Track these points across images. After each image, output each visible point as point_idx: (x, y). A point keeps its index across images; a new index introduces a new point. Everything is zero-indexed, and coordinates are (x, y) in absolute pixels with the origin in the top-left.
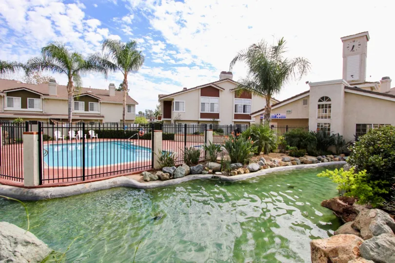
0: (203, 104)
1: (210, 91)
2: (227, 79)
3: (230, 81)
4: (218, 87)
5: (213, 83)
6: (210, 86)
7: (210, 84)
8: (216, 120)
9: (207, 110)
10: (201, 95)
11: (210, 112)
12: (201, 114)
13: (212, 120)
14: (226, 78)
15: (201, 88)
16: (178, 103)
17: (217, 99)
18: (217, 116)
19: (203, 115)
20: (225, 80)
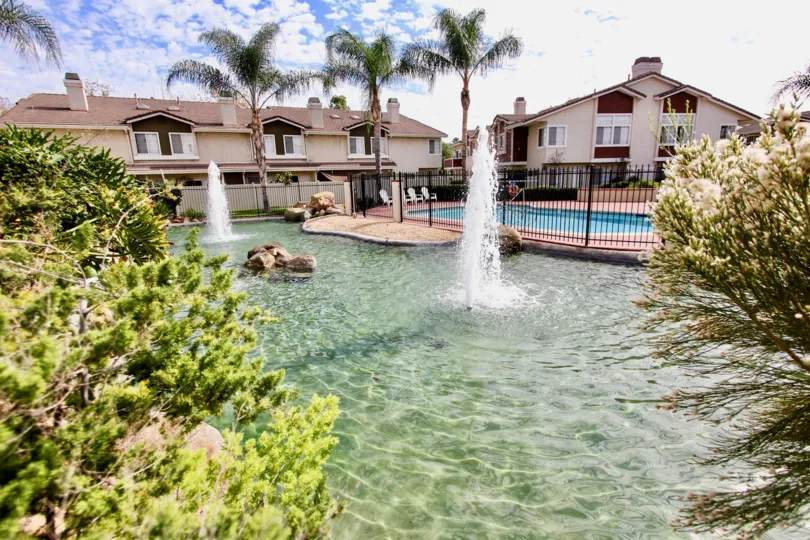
0: (600, 129)
1: (616, 101)
2: (652, 73)
3: (656, 76)
4: (635, 92)
5: (623, 85)
6: (617, 92)
7: (618, 86)
8: (626, 159)
9: (608, 142)
10: (600, 111)
11: (612, 145)
12: (597, 149)
13: (618, 160)
14: (647, 71)
15: (600, 98)
16: (553, 131)
17: (627, 118)
18: (624, 152)
19: (600, 152)
20: (647, 75)
